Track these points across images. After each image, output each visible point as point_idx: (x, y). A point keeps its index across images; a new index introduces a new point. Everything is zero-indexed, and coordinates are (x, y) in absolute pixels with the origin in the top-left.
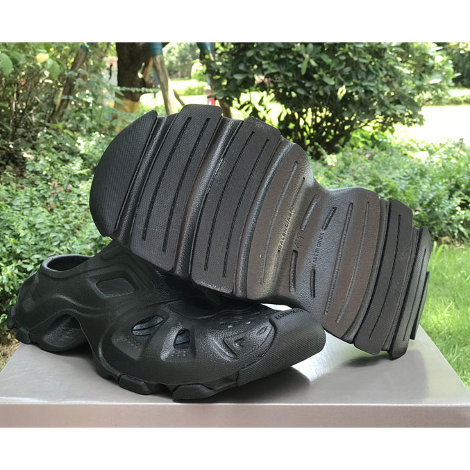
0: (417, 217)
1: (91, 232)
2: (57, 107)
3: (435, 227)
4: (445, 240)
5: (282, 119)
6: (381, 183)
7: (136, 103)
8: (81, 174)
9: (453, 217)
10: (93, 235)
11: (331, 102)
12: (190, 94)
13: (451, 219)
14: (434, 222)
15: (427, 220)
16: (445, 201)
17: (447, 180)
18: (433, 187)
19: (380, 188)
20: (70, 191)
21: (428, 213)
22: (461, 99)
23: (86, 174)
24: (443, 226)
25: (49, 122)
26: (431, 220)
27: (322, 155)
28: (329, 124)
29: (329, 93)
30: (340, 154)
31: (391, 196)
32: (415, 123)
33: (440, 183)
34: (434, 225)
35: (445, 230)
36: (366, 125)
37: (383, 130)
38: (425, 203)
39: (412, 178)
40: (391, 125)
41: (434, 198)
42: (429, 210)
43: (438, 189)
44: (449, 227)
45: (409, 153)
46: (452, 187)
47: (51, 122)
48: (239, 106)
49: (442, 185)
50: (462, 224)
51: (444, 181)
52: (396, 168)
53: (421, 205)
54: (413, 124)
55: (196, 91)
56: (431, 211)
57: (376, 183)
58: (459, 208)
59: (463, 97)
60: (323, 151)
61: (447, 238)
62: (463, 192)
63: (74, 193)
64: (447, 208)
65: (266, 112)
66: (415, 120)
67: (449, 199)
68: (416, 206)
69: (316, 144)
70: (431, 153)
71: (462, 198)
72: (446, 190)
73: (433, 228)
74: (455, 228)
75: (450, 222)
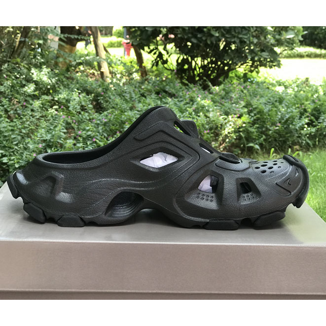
0: (277, 131)
1: (41, 135)
2: (16, 48)
3: (290, 139)
4: (296, 148)
5: (180, 61)
6: (252, 106)
7: (74, 48)
8: (34, 95)
9: (302, 132)
10: (42, 137)
11: (215, 49)
12: (111, 47)
13: (300, 133)
14: (289, 135)
15: (284, 134)
16: (296, 120)
17: (299, 105)
18: (289, 110)
19: (251, 110)
20: (26, 107)
21: (285, 129)
22: (304, 54)
23: (38, 95)
24: (295, 138)
25: (10, 58)
26: (287, 133)
27: (209, 86)
28: (213, 65)
29: (214, 42)
30: (222, 86)
31: (259, 116)
32: (274, 66)
33: (294, 107)
34: (288, 137)
35: (296, 141)
36: (239, 67)
37: (251, 71)
38: (283, 121)
39: (273, 104)
40: (257, 68)
41: (289, 118)
42: (285, 126)
43: (292, 112)
44: (299, 139)
45: (270, 86)
46: (302, 110)
47: (12, 58)
48: (149, 51)
49: (296, 109)
50: (308, 137)
51: (297, 106)
52: (262, 96)
53: (280, 122)
54: (273, 67)
55: (116, 45)
56: (286, 127)
57: (248, 106)
58: (306, 126)
59: (305, 52)
60: (210, 84)
61: (297, 147)
62: (310, 114)
63: (28, 108)
64: (298, 125)
65: (168, 55)
66: (274, 64)
67: (300, 119)
68: (277, 123)
69: (205, 78)
70: (286, 87)
71: (309, 118)
72: (298, 112)
73: (288, 139)
74: (303, 140)
75: (300, 135)
